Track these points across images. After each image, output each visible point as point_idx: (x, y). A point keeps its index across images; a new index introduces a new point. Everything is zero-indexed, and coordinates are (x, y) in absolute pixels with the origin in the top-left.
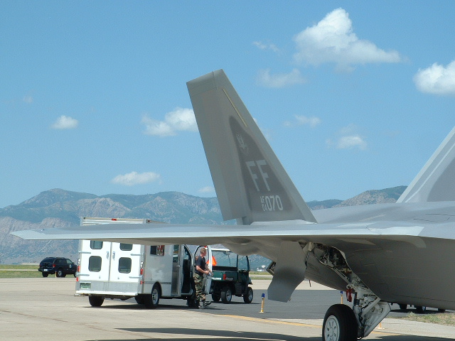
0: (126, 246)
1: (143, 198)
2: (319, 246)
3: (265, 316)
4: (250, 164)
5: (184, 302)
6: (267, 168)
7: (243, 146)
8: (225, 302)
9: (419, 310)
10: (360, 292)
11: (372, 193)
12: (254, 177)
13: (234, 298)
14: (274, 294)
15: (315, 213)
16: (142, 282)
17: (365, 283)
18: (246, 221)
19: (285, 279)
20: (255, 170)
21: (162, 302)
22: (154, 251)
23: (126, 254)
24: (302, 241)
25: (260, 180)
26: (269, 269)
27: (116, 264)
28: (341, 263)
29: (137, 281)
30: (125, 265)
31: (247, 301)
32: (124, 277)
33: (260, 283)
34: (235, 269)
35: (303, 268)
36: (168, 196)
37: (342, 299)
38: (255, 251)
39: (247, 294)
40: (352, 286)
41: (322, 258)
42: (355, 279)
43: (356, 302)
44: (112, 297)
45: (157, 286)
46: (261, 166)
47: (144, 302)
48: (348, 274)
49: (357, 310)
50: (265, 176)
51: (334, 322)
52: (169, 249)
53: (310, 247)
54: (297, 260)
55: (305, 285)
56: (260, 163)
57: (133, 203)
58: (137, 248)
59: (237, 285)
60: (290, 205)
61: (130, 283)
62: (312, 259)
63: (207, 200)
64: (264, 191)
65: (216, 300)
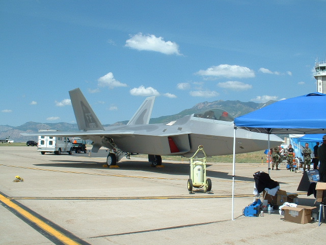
0: (51, 137)
1: (55, 124)
2: (106, 137)
3: (90, 157)
4: (86, 114)
5: (68, 153)
6: (91, 116)
7: (84, 109)
8: (79, 153)
10: (117, 149)
11: (119, 122)
12: (88, 118)
13: (82, 152)
14: (93, 150)
15: (105, 128)
16: (56, 148)
17: (119, 147)
18: (85, 130)
19: (96, 146)
20: (88, 116)
21: (61, 153)
22: (59, 139)
23: (51, 140)
24: (101, 136)
25: (89, 119)
26: (92, 144)
27: (48, 143)
28: (112, 142)
29: (54, 147)
30: (51, 143)
31: (85, 153)
32: (51, 146)
33: (89, 147)
34: (81, 144)
35: (101, 143)
36: (62, 123)
37: (112, 152)
38: (88, 139)
39: (85, 151)
40: (115, 148)
41: (107, 141)
42: (116, 146)
43: (116, 152)
44: (47, 152)
45: (60, 149)
47: (56, 153)
48: (114, 145)
49: (116, 154)
50: (91, 118)
51: (110, 158)
52: (63, 138)
53: (103, 137)
54: (100, 141)
55: (102, 148)
56: (89, 114)
57: (52, 126)
58: (54, 138)
59: (82, 149)
60: (97, 126)
61: (53, 148)
62: (104, 141)
63: (73, 125)
64: (90, 122)
65: (76, 152)
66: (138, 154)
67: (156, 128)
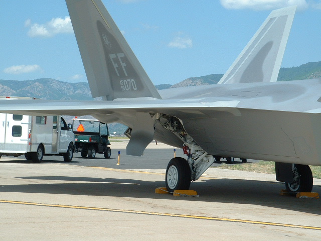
0: (17, 117)
1: (25, 83)
2: (164, 115)
3: (120, 167)
4: (112, 56)
5: (62, 158)
6: (125, 59)
7: (107, 42)
8: (91, 157)
9: (229, 162)
10: (193, 148)
11: (193, 79)
12: (115, 66)
13: (98, 155)
14: (130, 150)
15: (160, 92)
16: (30, 144)
17: (197, 142)
18: (109, 98)
19: (139, 139)
20: (116, 60)
21: (45, 158)
22: (39, 120)
23: (17, 123)
24: (152, 112)
25: (120, 68)
26: (128, 132)
27: (10, 130)
28: (179, 127)
29: (26, 142)
30: (17, 131)
31: (107, 157)
32: (17, 140)
33: (118, 143)
34: (98, 134)
35: (152, 132)
36: (44, 82)
37: (180, 153)
38: (116, 120)
39: (107, 152)
40: (187, 144)
41: (166, 125)
42: (189, 139)
43: (190, 155)
44: (7, 155)
45: (41, 146)
46: (121, 58)
47: (30, 158)
48: (184, 136)
49: (190, 161)
50: (123, 65)
51: (174, 170)
52: (50, 118)
53: (157, 116)
54: (148, 124)
55: (152, 146)
56: (120, 55)
57: (18, 87)
58: (26, 118)
59: (100, 146)
60: (142, 86)
61: (21, 145)
62: (158, 125)
63: (75, 86)
64: (123, 76)
65: (84, 156)
66: (244, 161)
67: (299, 91)
